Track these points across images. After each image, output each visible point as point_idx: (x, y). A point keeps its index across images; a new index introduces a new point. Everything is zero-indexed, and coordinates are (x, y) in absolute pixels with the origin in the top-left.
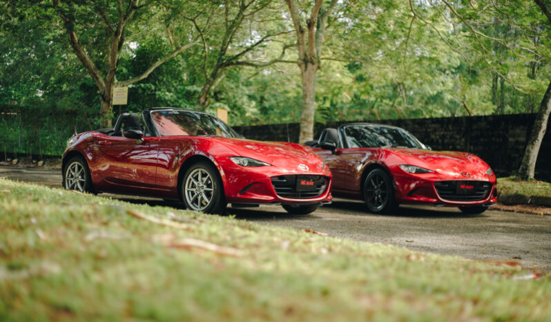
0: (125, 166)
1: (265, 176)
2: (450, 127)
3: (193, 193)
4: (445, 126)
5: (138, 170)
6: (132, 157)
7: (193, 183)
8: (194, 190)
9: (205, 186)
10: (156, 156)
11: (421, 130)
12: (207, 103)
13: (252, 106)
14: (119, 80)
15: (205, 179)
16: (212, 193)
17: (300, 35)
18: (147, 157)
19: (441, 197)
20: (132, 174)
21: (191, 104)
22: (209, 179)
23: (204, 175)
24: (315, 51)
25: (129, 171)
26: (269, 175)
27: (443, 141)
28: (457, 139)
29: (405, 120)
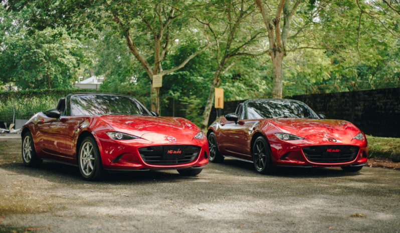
2: (390, 95)
4: (386, 95)
11: (369, 99)
17: (270, 31)
24: (281, 42)
27: (385, 107)
28: (395, 105)
29: (359, 91)
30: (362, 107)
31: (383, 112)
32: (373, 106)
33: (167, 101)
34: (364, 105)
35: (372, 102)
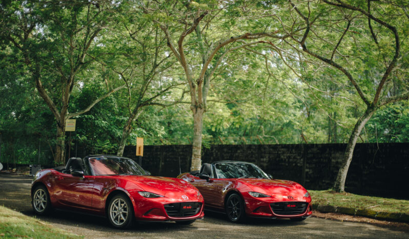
0: (72, 193)
1: (161, 204)
2: (294, 150)
3: (115, 214)
4: (290, 150)
5: (80, 196)
6: (77, 187)
7: (115, 207)
8: (116, 212)
9: (122, 210)
10: (92, 187)
11: (274, 152)
12: (130, 130)
13: (162, 130)
14: (69, 113)
15: (123, 205)
16: (127, 214)
17: (192, 89)
18: (87, 187)
19: (275, 213)
20: (76, 197)
21: (120, 129)
22: (125, 205)
23: (122, 203)
24: (202, 100)
25: (75, 196)
26: (163, 203)
27: (289, 160)
28: (298, 159)
29: (264, 145)
30: (267, 159)
31: (287, 165)
32: (277, 159)
33: (73, 144)
34: (269, 157)
35: (276, 155)
